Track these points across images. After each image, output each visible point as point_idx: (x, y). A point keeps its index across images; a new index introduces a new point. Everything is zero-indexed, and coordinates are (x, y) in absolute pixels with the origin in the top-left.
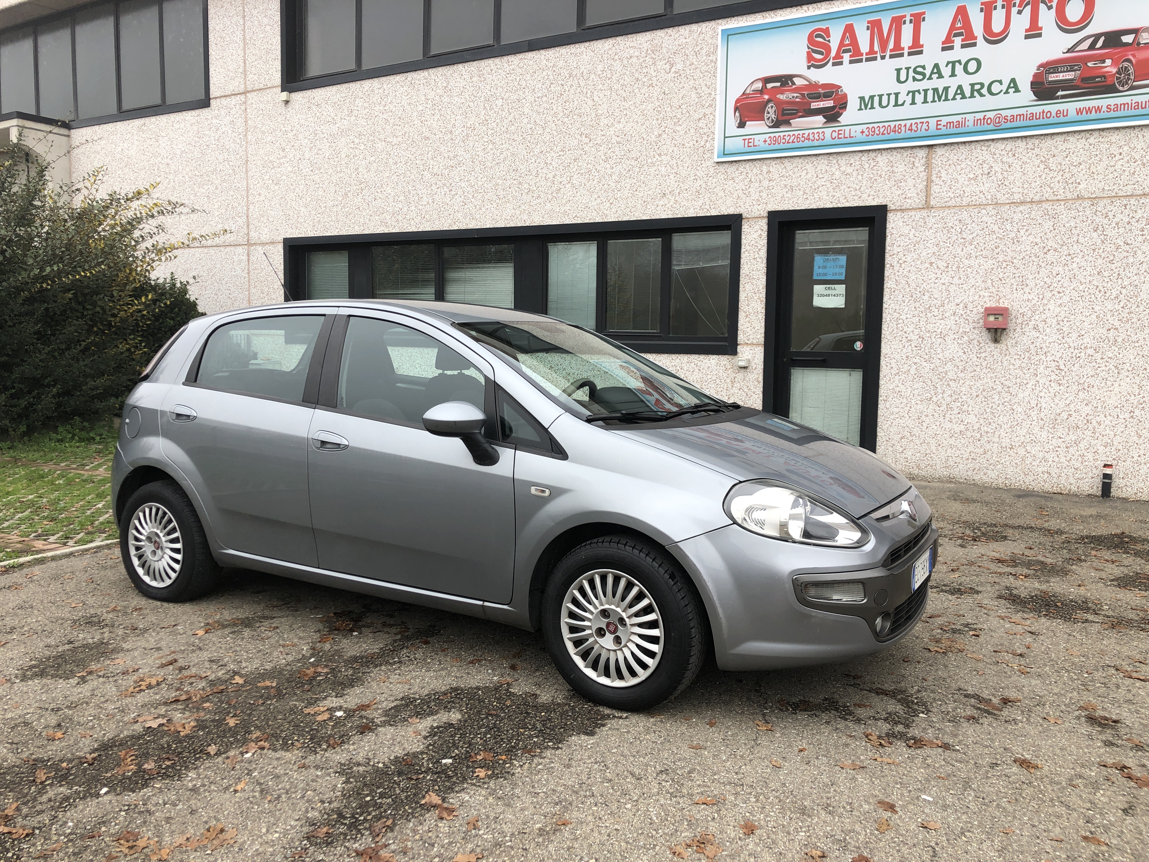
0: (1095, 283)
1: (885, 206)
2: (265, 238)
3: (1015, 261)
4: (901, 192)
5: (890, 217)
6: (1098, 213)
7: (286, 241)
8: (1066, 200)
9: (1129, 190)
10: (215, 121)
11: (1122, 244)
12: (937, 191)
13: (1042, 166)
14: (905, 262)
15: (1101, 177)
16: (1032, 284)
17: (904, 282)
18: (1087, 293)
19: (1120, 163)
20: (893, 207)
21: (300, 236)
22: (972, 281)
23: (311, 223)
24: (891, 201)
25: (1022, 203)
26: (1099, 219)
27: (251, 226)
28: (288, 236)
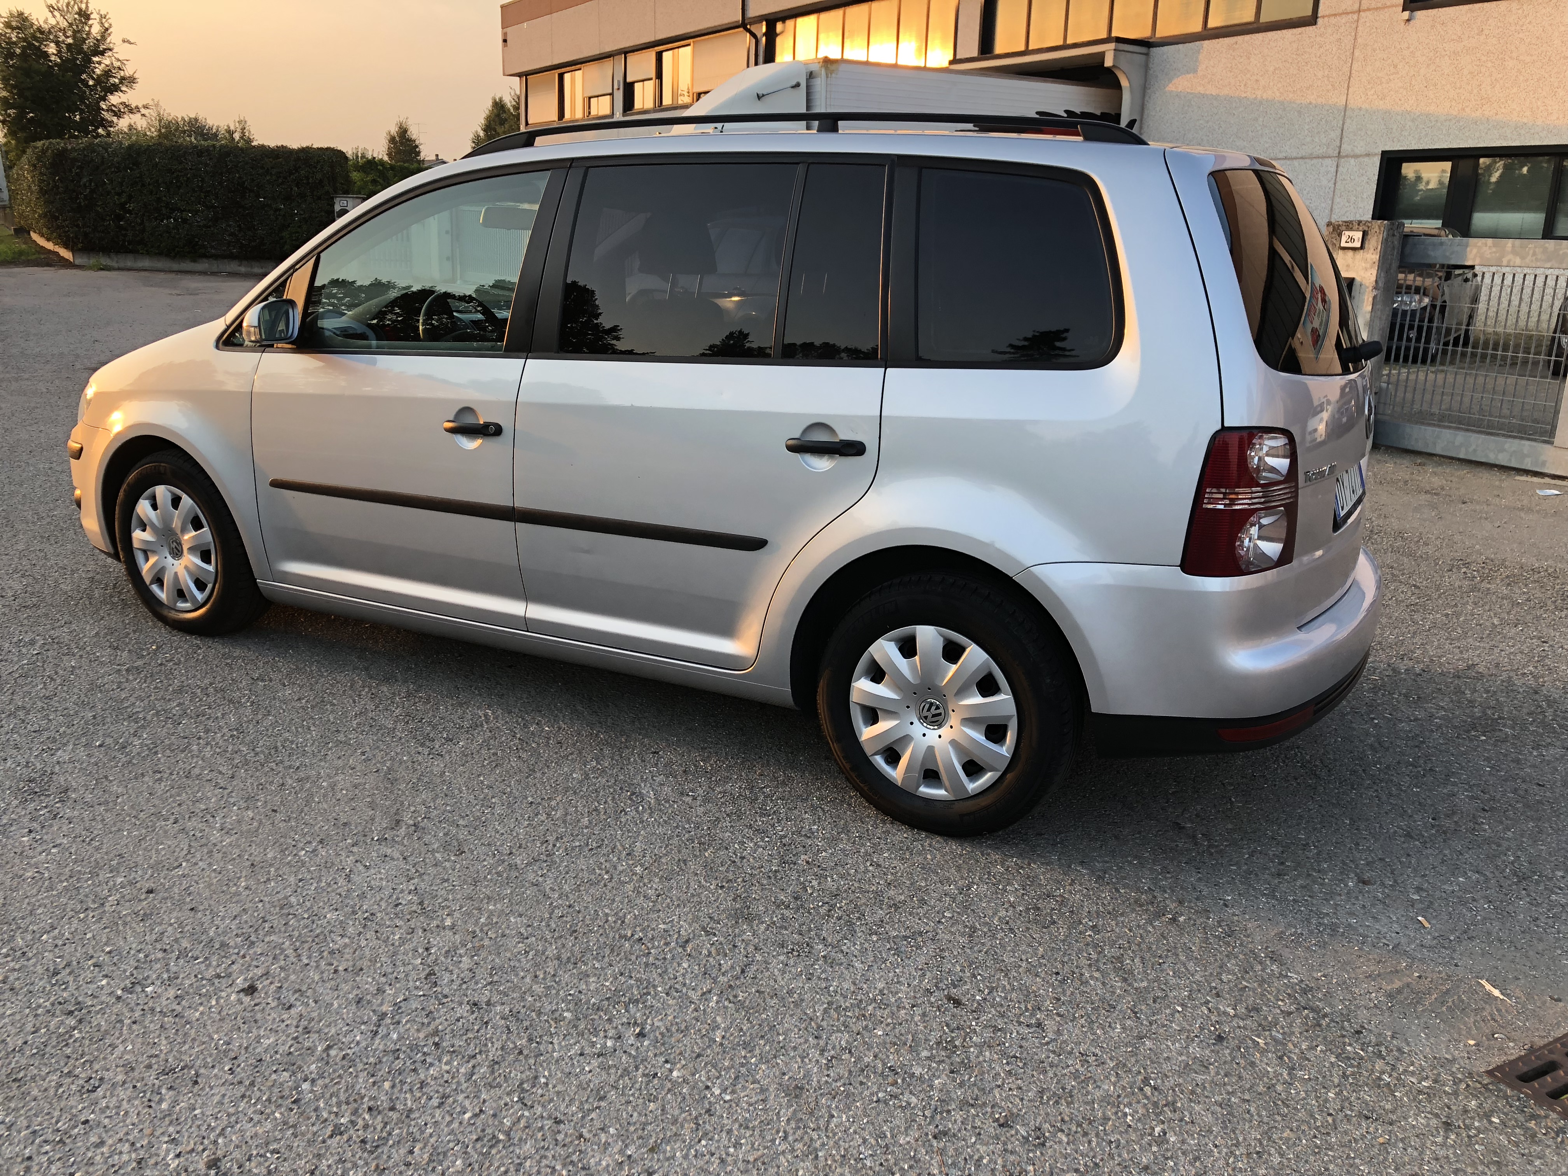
2: (1358, 151)
7: (1384, 153)
10: (1318, 39)
21: (1401, 148)
27: (1345, 140)
28: (1387, 148)
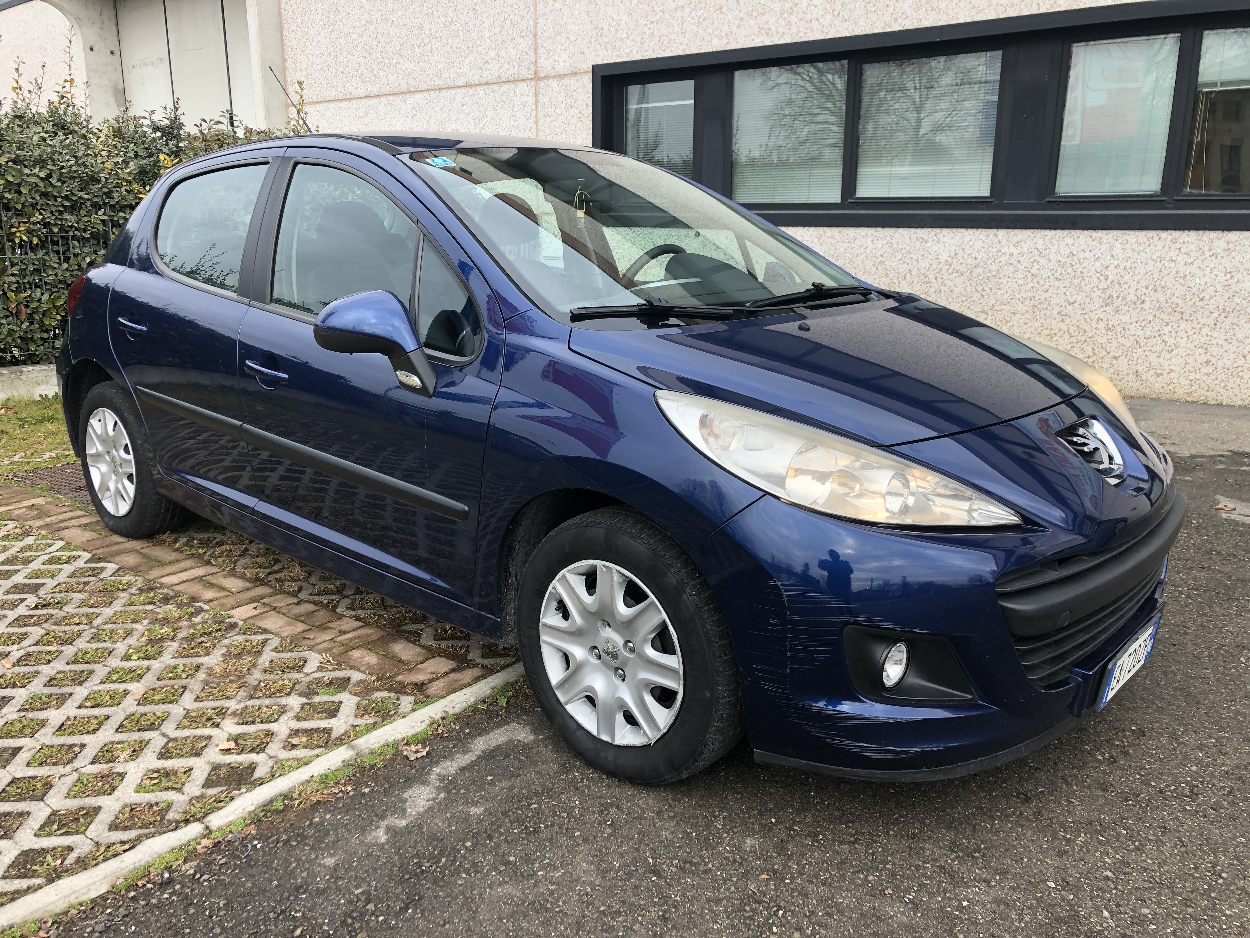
2: (561, 68)
7: (595, 68)
21: (619, 60)
23: (639, 39)
27: (541, 51)
28: (600, 62)
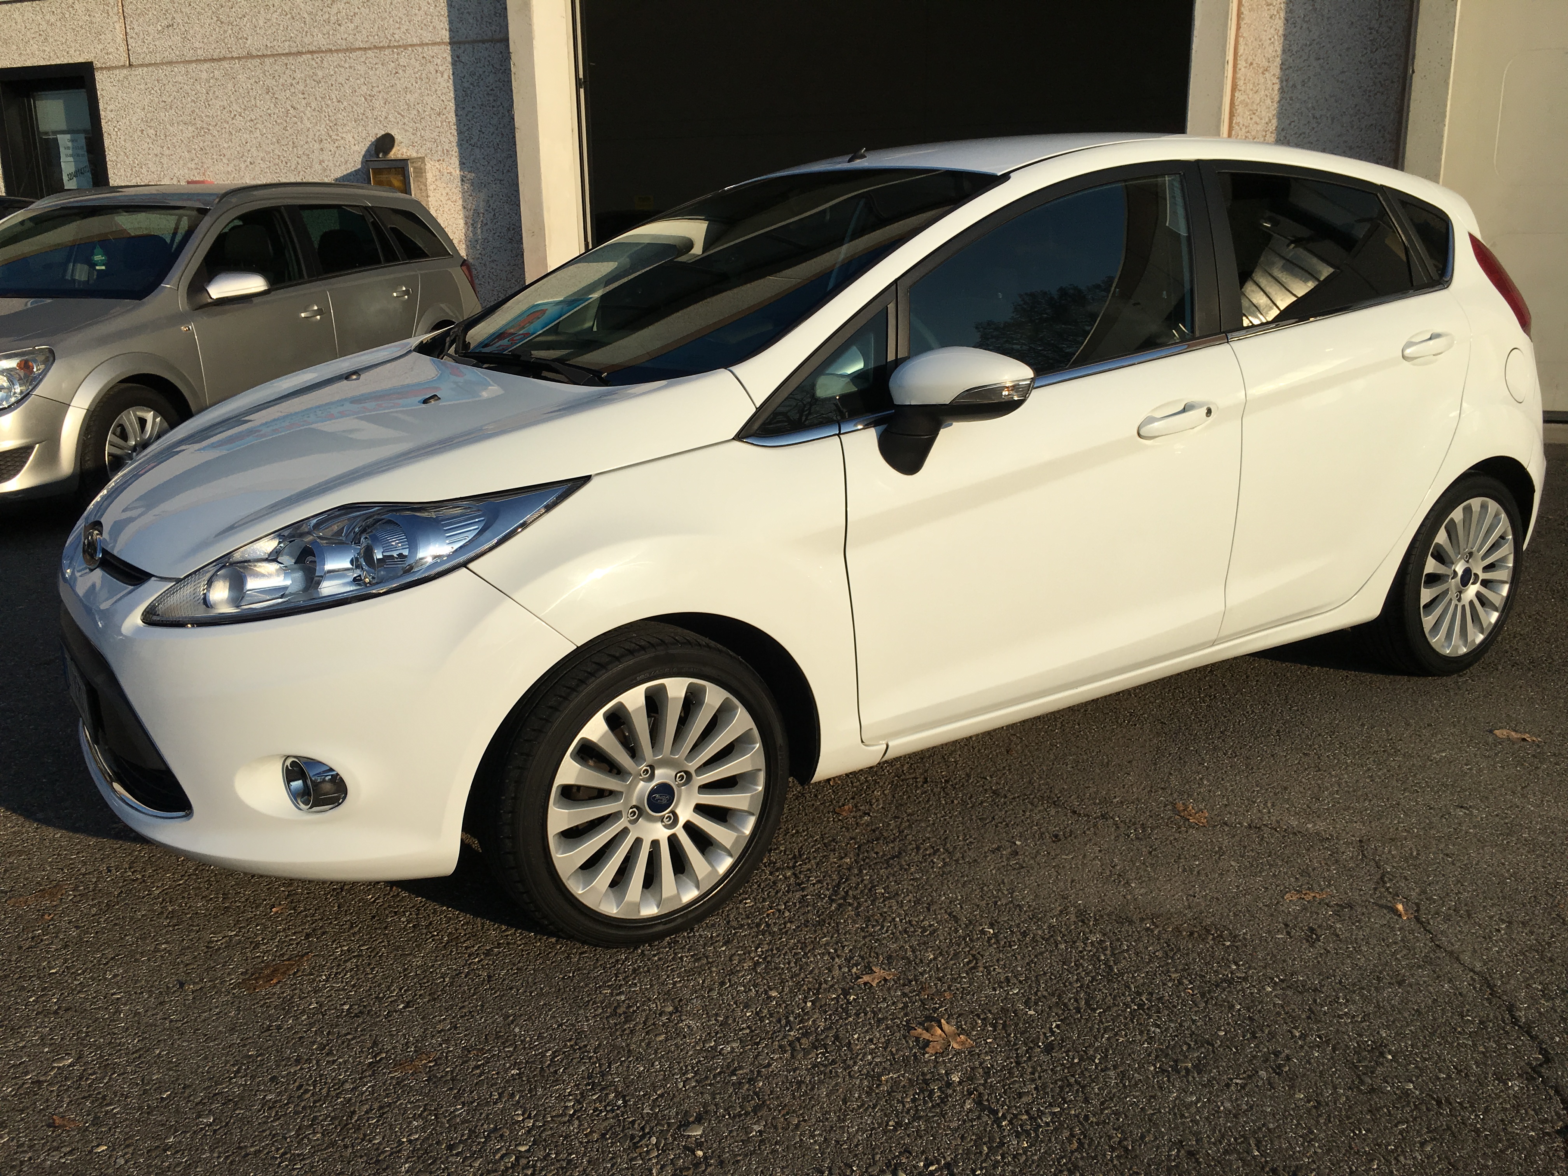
0: (277, 152)
1: (92, 63)
3: (211, 128)
4: (101, 47)
5: (98, 76)
6: (267, 74)
8: (239, 58)
9: (286, 48)
11: (290, 108)
12: (133, 45)
13: (215, 19)
14: (119, 129)
15: (262, 32)
16: (228, 154)
17: (122, 153)
18: (272, 164)
19: (275, 16)
20: (99, 65)
22: (179, 150)
24: (95, 57)
25: (205, 61)
26: (270, 82)
